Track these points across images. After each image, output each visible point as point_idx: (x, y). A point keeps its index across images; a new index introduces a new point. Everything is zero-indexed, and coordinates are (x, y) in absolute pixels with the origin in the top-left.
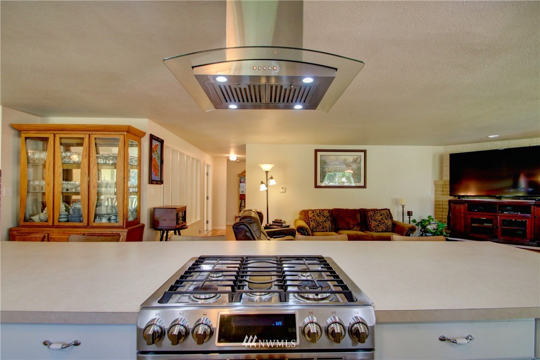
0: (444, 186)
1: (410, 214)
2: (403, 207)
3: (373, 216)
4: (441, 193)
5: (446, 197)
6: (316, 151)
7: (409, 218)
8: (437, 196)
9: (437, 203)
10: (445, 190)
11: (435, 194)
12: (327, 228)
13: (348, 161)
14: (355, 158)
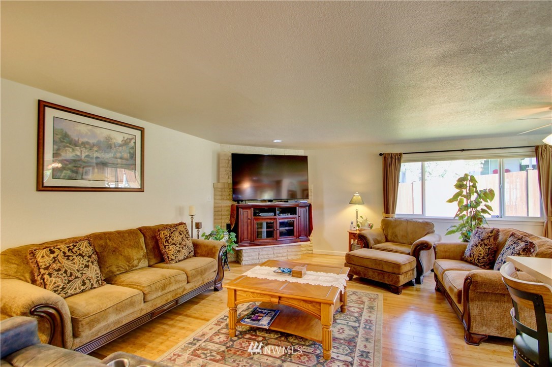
0: (223, 189)
1: (198, 226)
2: (192, 218)
3: (170, 237)
4: (220, 197)
5: (225, 202)
6: (43, 106)
7: (198, 231)
8: (217, 201)
9: (217, 209)
10: (224, 193)
11: (214, 199)
12: (91, 280)
13: (114, 141)
14: (126, 139)
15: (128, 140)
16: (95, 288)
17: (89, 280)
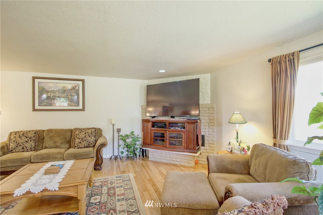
1: (119, 131)
2: (113, 125)
6: (34, 78)
7: (119, 133)
11: (142, 115)
12: (27, 148)
13: (67, 88)
14: (73, 86)
15: (75, 87)
16: (29, 151)
17: (26, 148)
